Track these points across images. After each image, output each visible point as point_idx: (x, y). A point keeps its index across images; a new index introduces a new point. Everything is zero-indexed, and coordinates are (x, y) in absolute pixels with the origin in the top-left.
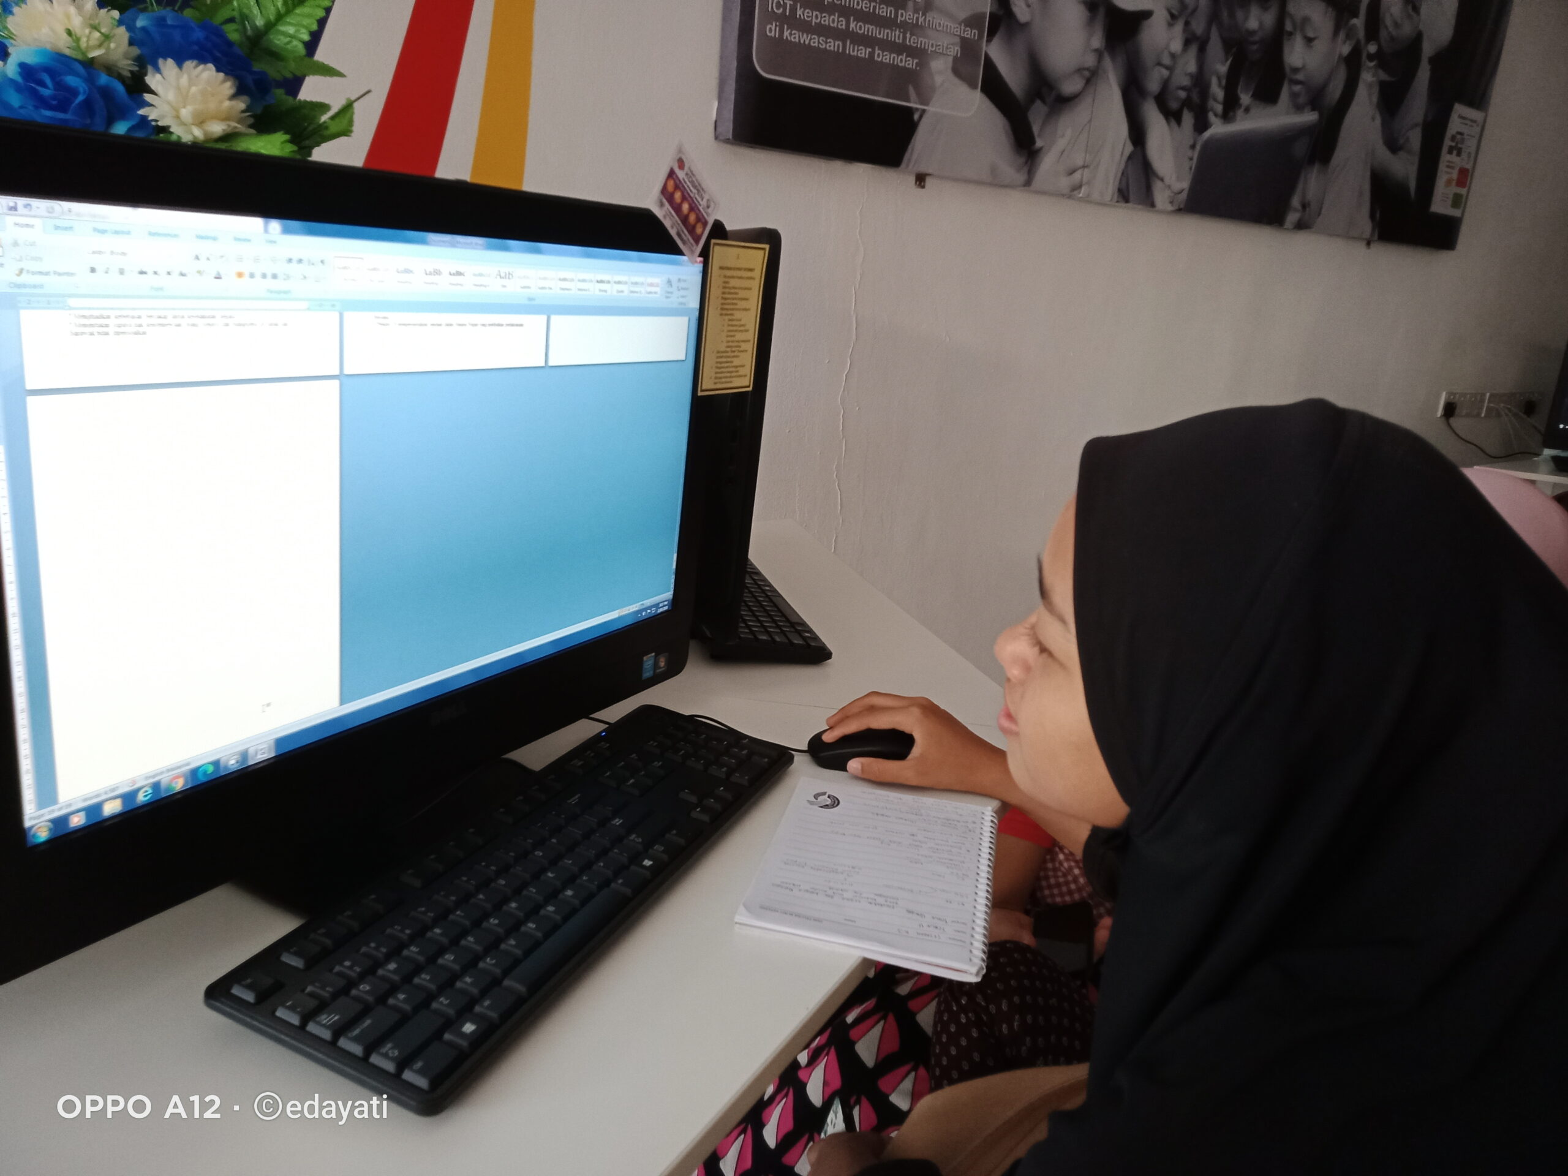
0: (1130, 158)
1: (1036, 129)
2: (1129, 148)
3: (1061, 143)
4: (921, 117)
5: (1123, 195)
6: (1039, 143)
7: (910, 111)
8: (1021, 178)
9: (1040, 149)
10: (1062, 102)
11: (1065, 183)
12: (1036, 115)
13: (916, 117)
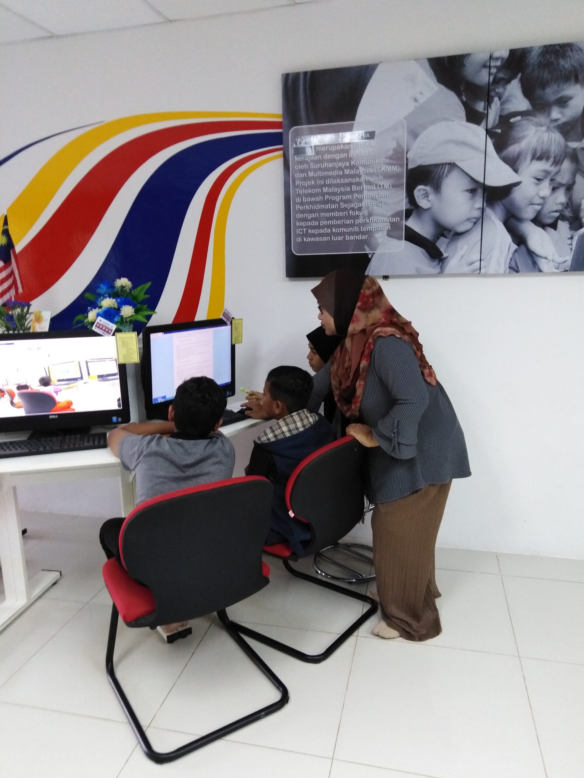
0: (516, 251)
1: (442, 250)
2: (514, 247)
3: (460, 253)
4: (372, 256)
5: (514, 269)
6: (445, 255)
7: (366, 255)
8: (437, 270)
9: (447, 257)
10: (458, 235)
11: (467, 269)
12: (442, 245)
13: (370, 256)
